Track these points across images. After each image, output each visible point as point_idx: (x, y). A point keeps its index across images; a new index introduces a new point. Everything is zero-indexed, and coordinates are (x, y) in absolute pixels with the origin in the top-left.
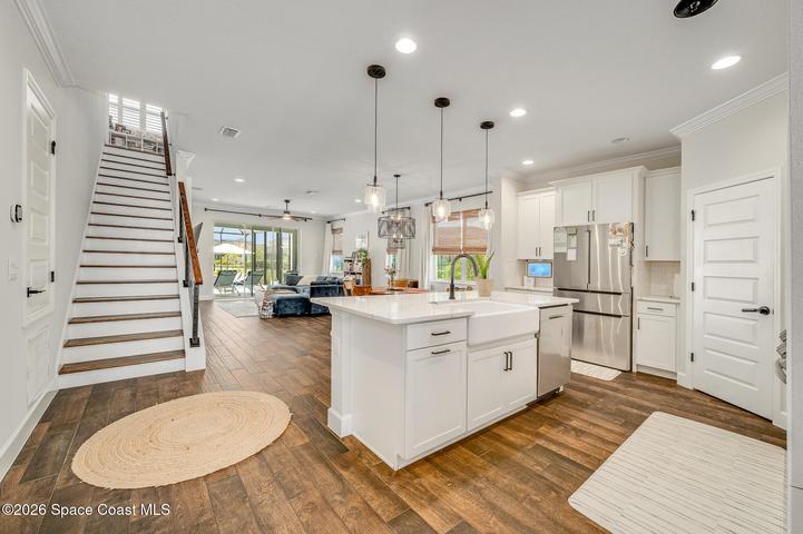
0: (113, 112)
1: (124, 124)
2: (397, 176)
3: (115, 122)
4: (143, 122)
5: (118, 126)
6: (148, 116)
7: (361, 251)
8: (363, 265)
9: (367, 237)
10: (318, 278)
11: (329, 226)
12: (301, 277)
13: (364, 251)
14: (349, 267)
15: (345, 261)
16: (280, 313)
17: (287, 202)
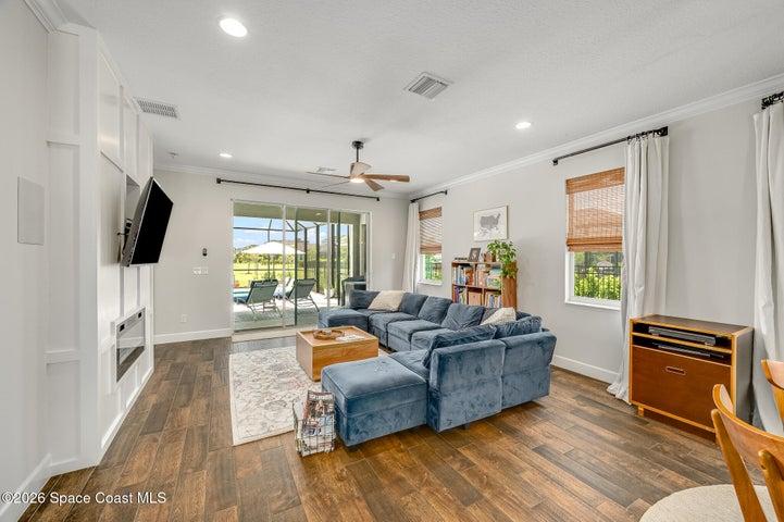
8: (505, 273)
9: (503, 219)
10: (407, 298)
11: (416, 205)
12: (375, 294)
13: (505, 247)
14: (465, 277)
15: (455, 265)
16: (355, 439)
17: (358, 145)
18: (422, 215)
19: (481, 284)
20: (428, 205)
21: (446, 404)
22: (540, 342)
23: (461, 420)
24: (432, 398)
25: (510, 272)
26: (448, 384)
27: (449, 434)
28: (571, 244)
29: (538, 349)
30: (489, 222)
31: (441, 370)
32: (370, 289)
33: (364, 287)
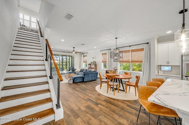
0: (21, 21)
1: (25, 25)
2: (116, 38)
3: (22, 24)
4: (30, 25)
5: (23, 25)
6: (32, 23)
7: (94, 62)
8: (95, 66)
9: (95, 58)
10: (81, 70)
11: (83, 55)
12: (76, 69)
13: (95, 62)
14: (90, 66)
15: (89, 64)
16: (75, 82)
17: (74, 48)
18: (84, 56)
19: (92, 67)
20: (85, 55)
21: (85, 79)
22: (96, 73)
23: (86, 81)
24: (83, 78)
25: (96, 65)
26: (85, 77)
27: (85, 82)
28: (103, 62)
29: (96, 74)
30: (93, 58)
31: (84, 75)
32: (75, 68)
33: (74, 68)
